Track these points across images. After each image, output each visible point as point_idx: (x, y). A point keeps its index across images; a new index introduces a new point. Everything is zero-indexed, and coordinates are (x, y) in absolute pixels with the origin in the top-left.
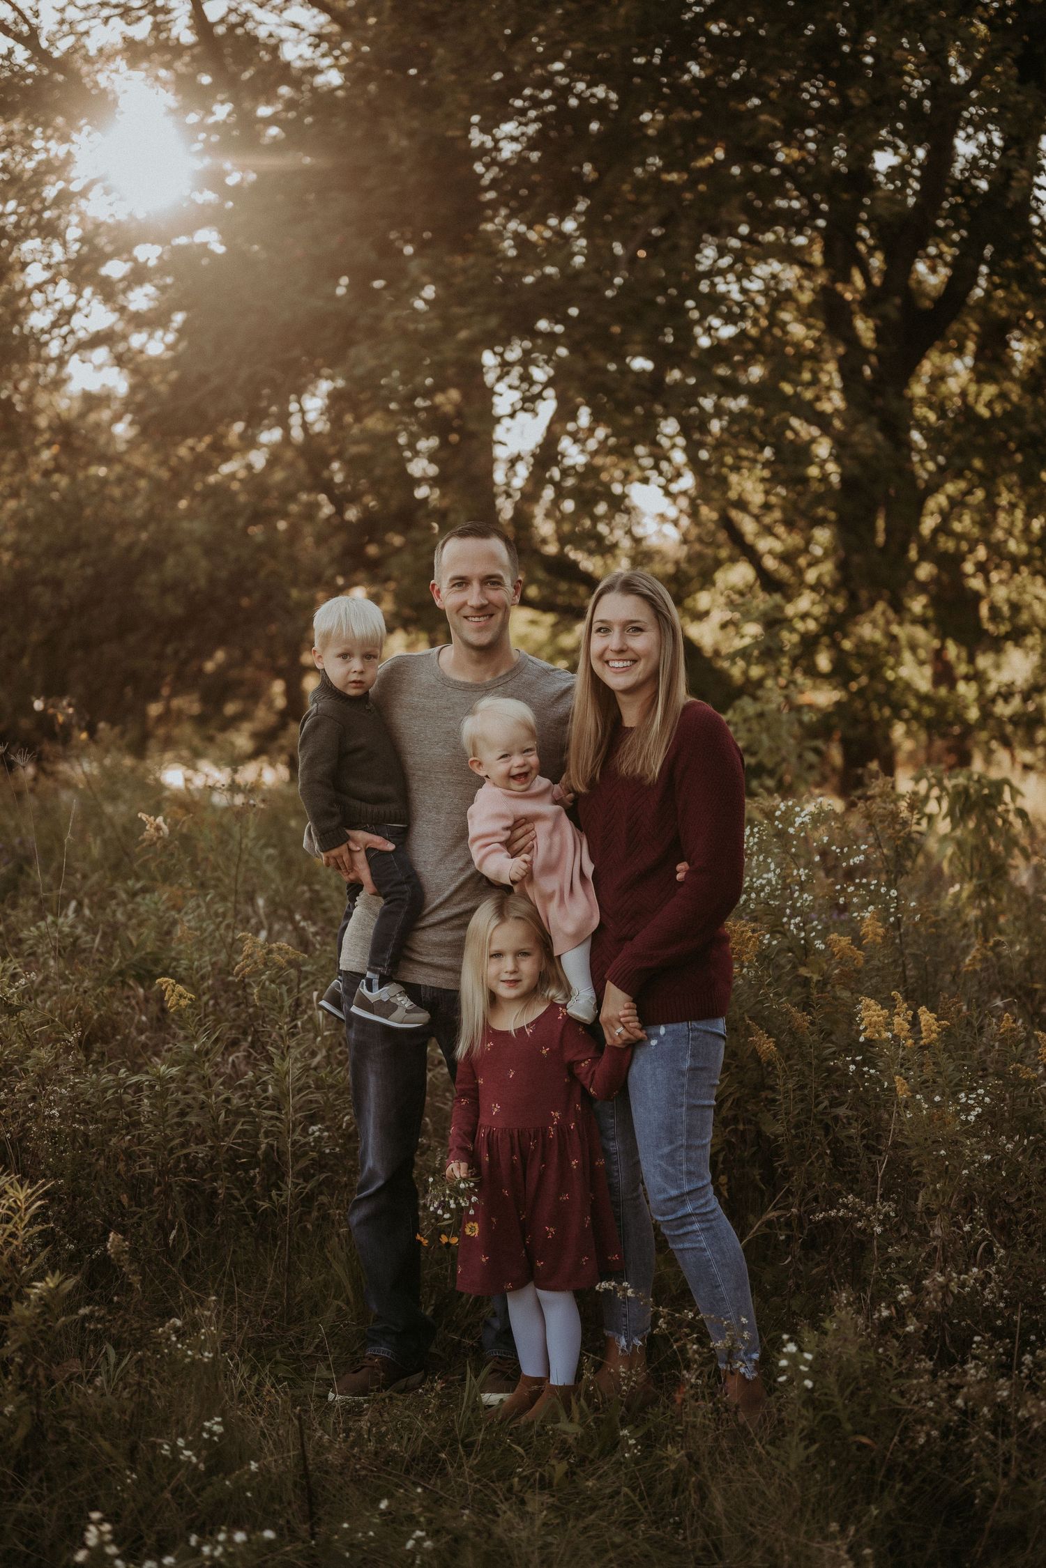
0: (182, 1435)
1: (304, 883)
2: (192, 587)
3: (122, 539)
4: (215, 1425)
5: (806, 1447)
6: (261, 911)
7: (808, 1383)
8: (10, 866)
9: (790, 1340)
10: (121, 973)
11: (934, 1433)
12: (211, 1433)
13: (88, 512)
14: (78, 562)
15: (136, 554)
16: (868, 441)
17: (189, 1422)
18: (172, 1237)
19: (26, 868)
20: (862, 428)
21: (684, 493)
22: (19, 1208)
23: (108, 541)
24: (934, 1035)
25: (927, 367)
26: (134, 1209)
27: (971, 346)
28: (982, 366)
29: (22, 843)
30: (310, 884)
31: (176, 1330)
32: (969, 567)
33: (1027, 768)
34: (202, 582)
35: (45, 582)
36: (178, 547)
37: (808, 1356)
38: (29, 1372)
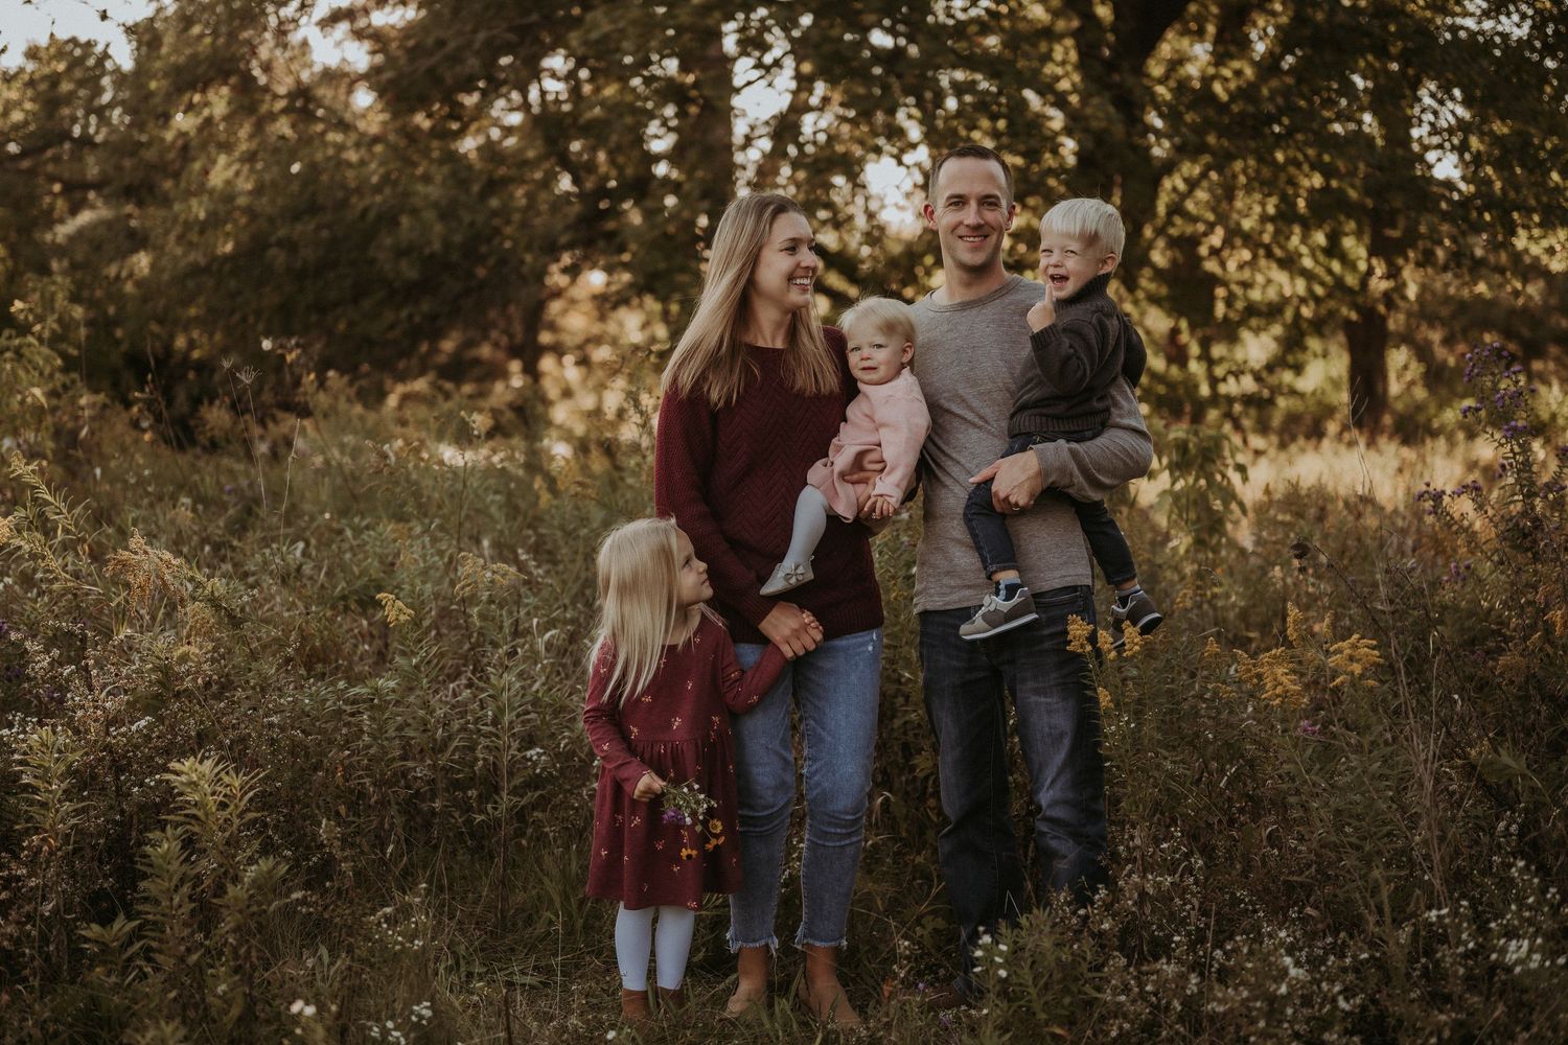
0: (392, 1018)
1: (529, 526)
2: (427, 251)
3: (358, 204)
4: (424, 1010)
5: (1000, 1036)
6: (486, 553)
7: (1003, 973)
8: (239, 507)
9: (985, 932)
10: (344, 598)
11: (1127, 1026)
12: (421, 1017)
13: (325, 178)
14: (312, 226)
15: (371, 215)
16: (1100, 114)
17: (398, 1006)
18: (389, 850)
19: (256, 509)
20: (1095, 101)
21: (919, 165)
22: (235, 796)
23: (343, 204)
24: (1137, 648)
25: (1165, 49)
26: (351, 819)
27: (1211, 29)
28: (1221, 49)
29: (251, 485)
30: (535, 529)
31: (387, 919)
32: (1203, 251)
33: (1258, 453)
34: (437, 246)
35: (280, 243)
36: (414, 212)
37: (1003, 948)
38: (242, 951)
